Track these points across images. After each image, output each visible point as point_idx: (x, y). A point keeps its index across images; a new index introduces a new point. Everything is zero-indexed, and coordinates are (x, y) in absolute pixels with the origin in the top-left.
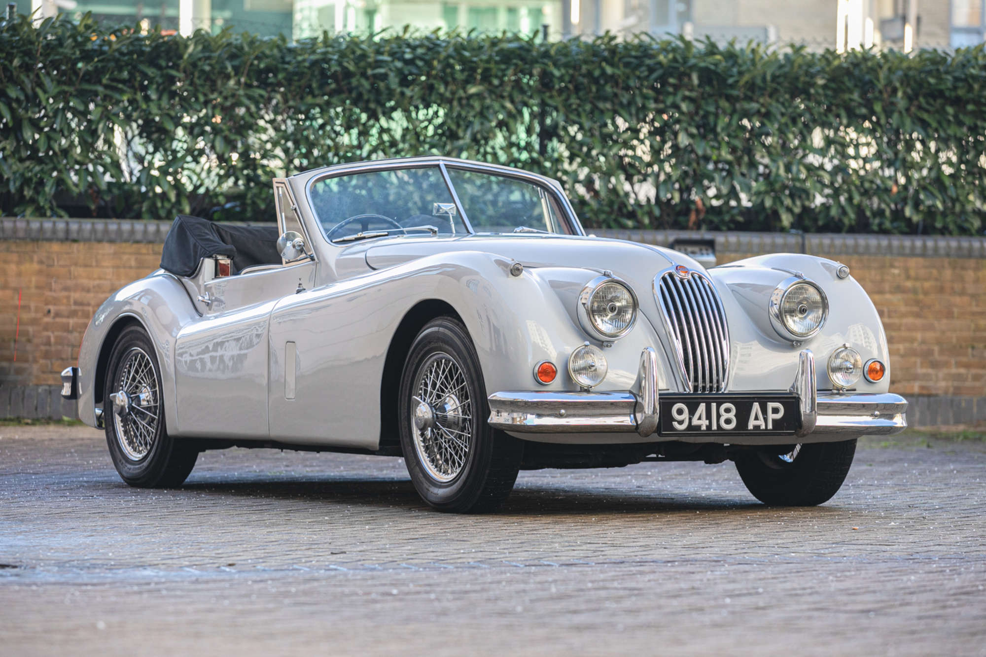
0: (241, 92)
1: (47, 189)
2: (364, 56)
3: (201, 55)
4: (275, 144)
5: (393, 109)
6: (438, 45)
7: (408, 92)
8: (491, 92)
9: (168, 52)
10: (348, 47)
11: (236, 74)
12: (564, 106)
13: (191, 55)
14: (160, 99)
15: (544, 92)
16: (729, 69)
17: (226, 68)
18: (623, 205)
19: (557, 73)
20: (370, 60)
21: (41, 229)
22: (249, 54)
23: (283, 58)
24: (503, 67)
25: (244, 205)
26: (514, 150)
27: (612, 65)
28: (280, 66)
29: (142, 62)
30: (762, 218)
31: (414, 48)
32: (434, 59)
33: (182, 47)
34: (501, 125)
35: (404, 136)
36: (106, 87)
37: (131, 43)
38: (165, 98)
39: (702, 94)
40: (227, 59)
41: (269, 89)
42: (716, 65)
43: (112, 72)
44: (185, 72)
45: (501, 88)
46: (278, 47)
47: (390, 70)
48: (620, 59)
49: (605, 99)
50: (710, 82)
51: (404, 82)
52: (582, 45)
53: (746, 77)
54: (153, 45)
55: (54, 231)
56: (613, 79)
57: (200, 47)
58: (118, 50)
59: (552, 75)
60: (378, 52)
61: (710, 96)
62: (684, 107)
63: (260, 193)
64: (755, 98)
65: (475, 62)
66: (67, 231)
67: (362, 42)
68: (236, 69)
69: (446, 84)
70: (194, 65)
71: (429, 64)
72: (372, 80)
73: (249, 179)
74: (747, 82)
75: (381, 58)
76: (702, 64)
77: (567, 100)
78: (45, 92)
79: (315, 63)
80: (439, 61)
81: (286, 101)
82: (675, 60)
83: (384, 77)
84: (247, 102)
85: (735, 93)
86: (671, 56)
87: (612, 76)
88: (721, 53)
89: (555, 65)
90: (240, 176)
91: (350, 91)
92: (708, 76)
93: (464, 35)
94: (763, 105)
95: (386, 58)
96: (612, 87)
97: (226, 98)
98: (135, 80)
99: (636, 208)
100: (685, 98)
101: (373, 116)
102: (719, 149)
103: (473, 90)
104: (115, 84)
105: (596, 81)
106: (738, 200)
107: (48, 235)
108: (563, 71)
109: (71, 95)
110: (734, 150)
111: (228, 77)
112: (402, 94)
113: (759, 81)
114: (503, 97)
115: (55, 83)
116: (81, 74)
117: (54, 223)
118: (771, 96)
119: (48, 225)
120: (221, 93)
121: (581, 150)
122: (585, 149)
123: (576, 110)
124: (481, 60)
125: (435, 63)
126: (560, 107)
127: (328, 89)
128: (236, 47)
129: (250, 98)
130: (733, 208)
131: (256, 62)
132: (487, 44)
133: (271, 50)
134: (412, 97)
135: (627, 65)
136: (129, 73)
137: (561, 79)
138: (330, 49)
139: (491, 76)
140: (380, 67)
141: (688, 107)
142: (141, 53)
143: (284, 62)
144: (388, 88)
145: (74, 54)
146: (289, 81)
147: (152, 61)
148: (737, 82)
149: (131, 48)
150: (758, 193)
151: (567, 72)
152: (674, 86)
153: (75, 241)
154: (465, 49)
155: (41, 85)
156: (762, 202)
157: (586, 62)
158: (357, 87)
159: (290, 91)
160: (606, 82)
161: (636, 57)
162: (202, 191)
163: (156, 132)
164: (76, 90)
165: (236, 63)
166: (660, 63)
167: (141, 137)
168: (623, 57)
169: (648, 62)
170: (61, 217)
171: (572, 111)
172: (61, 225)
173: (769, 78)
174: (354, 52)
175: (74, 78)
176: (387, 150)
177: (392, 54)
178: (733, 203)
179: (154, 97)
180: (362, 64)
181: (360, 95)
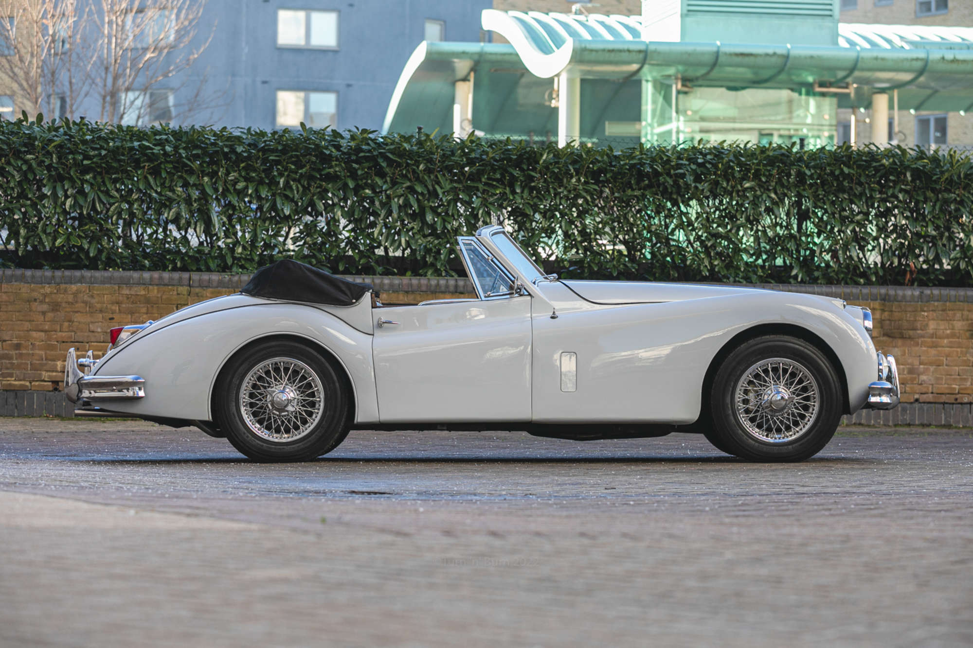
0: (581, 187)
1: (442, 256)
2: (669, 160)
3: (552, 161)
4: (605, 224)
5: (690, 199)
6: (722, 153)
7: (700, 187)
8: (760, 186)
9: (528, 159)
10: (657, 154)
11: (577, 175)
12: (814, 196)
13: (545, 161)
14: (522, 192)
15: (799, 187)
16: (934, 169)
17: (570, 170)
18: (856, 267)
19: (808, 173)
20: (673, 164)
21: (438, 285)
22: (586, 160)
23: (611, 163)
24: (769, 168)
25: (582, 267)
26: (778, 228)
27: (849, 167)
28: (608, 168)
29: (510, 166)
30: (958, 277)
31: (705, 155)
32: (719, 163)
33: (538, 155)
34: (769, 210)
35: (697, 218)
36: (486, 184)
37: (503, 153)
38: (526, 192)
39: (914, 187)
40: (570, 164)
41: (600, 185)
42: (924, 166)
43: (489, 173)
44: (540, 173)
45: (767, 184)
46: (607, 155)
47: (688, 171)
48: (854, 163)
49: (844, 192)
50: (920, 178)
51: (698, 179)
52: (826, 153)
53: (946, 175)
54: (518, 153)
55: (447, 286)
56: (848, 177)
57: (551, 156)
58: (493, 158)
59: (805, 174)
60: (679, 158)
61: (920, 188)
62: (901, 196)
63: (594, 259)
64: (953, 190)
65: (749, 165)
66: (456, 286)
67: (668, 151)
68: (578, 172)
69: (728, 181)
70: (547, 168)
71: (715, 166)
72: (674, 178)
73: (586, 249)
74: (947, 179)
75: (681, 162)
76: (914, 166)
77: (816, 192)
78: (442, 188)
79: (633, 166)
80: (722, 165)
81: (613, 193)
82: (894, 162)
83: (683, 176)
84: (585, 194)
85: (938, 187)
86: (891, 160)
87: (849, 174)
88: (928, 158)
89: (807, 167)
90: (580, 248)
91: (659, 186)
92: (917, 174)
93: (742, 146)
94: (958, 195)
95: (684, 162)
96: (848, 182)
97: (569, 191)
98: (505, 179)
99: (866, 270)
100: (901, 190)
101: (675, 203)
102: (927, 227)
103: (747, 185)
104: (490, 182)
105: (836, 178)
106: (941, 264)
107: (443, 289)
108: (813, 171)
109: (460, 190)
110: (937, 228)
111: (572, 177)
112: (696, 187)
113: (955, 178)
114: (769, 190)
115: (448, 181)
116: (467, 175)
117: (447, 280)
118: (964, 189)
119: (442, 282)
120: (566, 188)
121: (826, 228)
122: (829, 227)
123: (822, 199)
124: (753, 163)
125: (720, 165)
126: (811, 197)
127: (642, 185)
128: (577, 155)
129: (587, 191)
130: (937, 270)
131: (591, 166)
132: (758, 152)
133: (602, 157)
134: (703, 190)
135: (859, 167)
136: (501, 174)
137: (811, 177)
138: (644, 156)
139: (761, 175)
140: (680, 169)
141: (903, 197)
142: (509, 160)
143: (611, 166)
144: (686, 183)
145: (462, 161)
146: (615, 178)
147: (518, 164)
148: (940, 178)
149: (502, 156)
150: (955, 259)
151: (816, 172)
152: (893, 181)
153: (462, 293)
154: (742, 155)
155: (438, 183)
156: (958, 264)
157: (829, 165)
158: (664, 183)
159: (615, 186)
160: (844, 179)
161: (865, 161)
162: (553, 258)
163: (520, 216)
164: (464, 186)
165: (577, 166)
166: (883, 165)
167: (509, 219)
168: (857, 161)
169: (874, 164)
170: (452, 276)
171: (819, 200)
172: (452, 282)
173: (962, 176)
174: (662, 159)
175: (462, 178)
176: (685, 228)
177: (689, 159)
178: (937, 266)
179: (518, 191)
180: (667, 166)
181: (666, 188)
